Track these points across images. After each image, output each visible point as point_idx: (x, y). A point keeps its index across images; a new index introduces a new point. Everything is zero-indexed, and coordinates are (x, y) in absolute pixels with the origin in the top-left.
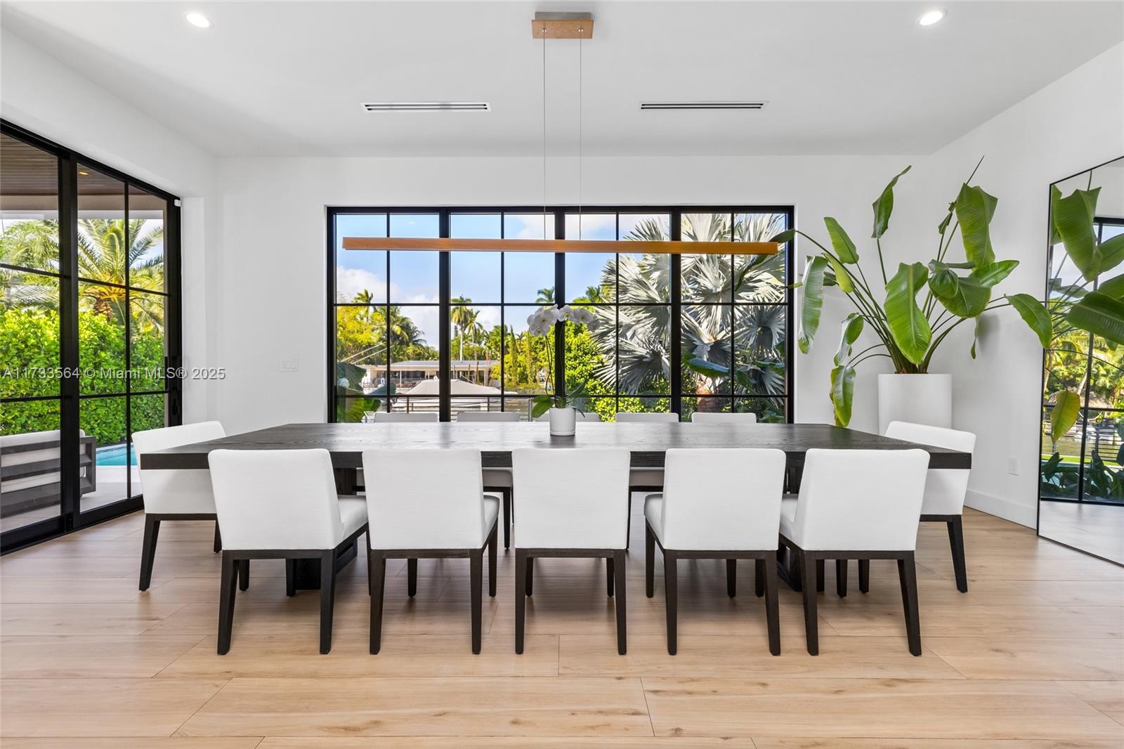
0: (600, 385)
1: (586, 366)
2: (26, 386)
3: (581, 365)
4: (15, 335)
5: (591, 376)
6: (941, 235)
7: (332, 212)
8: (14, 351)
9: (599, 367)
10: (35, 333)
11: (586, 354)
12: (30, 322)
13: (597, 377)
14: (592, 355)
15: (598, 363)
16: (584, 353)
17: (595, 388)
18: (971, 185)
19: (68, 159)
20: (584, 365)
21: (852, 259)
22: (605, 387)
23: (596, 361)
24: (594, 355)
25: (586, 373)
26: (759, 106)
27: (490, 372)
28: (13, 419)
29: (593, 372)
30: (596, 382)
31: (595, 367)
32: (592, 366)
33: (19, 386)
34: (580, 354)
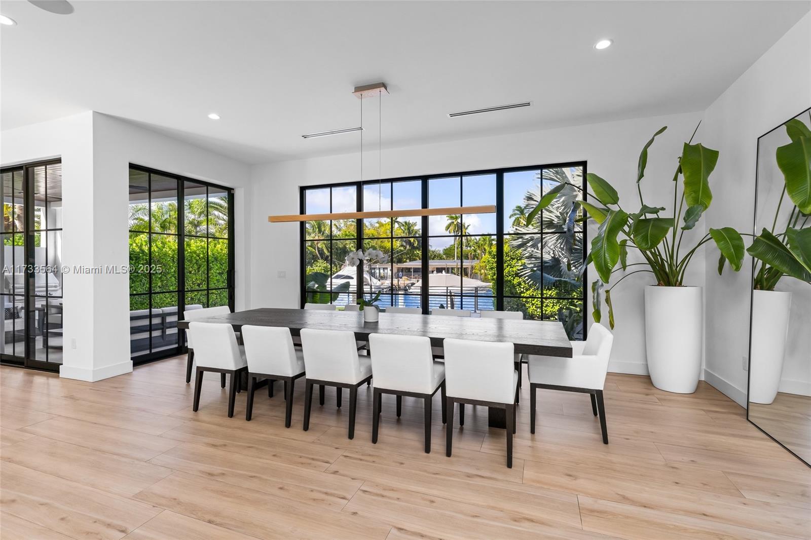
0: (524, 281)
1: (513, 268)
2: (199, 279)
3: (509, 267)
4: (195, 252)
5: (517, 275)
6: (675, 182)
7: (303, 190)
8: (195, 261)
9: (522, 269)
10: (203, 251)
11: (513, 259)
12: (201, 246)
13: (522, 275)
14: (518, 260)
15: (521, 266)
16: (511, 259)
17: (519, 284)
18: (693, 143)
19: (180, 179)
20: (511, 267)
21: (613, 202)
22: (528, 283)
23: (520, 264)
24: (520, 259)
25: (512, 273)
26: (528, 104)
27: (472, 268)
28: (194, 296)
29: (519, 272)
30: (521, 279)
31: (519, 268)
32: (517, 268)
33: (197, 279)
34: (508, 259)
